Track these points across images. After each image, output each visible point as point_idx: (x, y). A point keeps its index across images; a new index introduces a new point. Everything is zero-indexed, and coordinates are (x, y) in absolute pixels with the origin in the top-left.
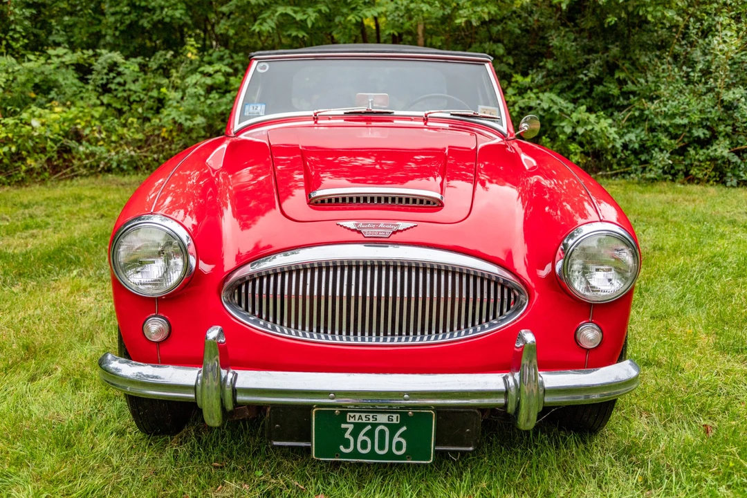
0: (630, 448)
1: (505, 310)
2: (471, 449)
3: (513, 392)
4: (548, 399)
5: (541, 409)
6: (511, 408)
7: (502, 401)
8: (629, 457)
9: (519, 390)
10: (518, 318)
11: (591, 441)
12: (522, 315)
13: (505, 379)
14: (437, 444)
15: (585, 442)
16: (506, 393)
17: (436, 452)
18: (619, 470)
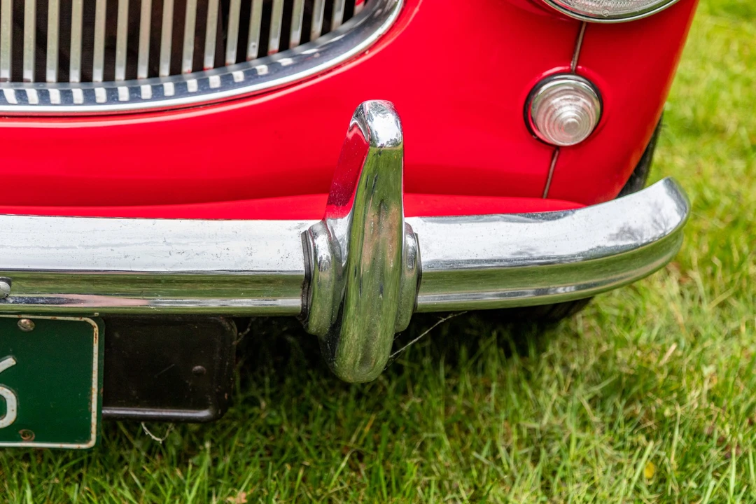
0: (634, 379)
1: (338, 16)
2: (204, 414)
3: (325, 276)
4: (428, 299)
5: (405, 322)
6: (319, 321)
7: (293, 302)
8: (627, 405)
9: (342, 274)
10: (371, 48)
11: (541, 350)
12: (382, 38)
13: (307, 237)
14: (105, 401)
15: (524, 353)
16: (306, 282)
17: (103, 419)
18: (599, 441)
